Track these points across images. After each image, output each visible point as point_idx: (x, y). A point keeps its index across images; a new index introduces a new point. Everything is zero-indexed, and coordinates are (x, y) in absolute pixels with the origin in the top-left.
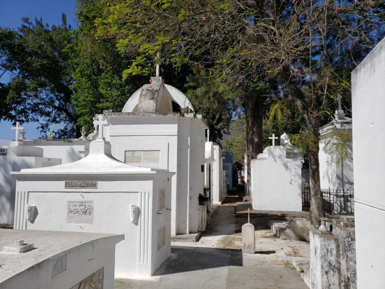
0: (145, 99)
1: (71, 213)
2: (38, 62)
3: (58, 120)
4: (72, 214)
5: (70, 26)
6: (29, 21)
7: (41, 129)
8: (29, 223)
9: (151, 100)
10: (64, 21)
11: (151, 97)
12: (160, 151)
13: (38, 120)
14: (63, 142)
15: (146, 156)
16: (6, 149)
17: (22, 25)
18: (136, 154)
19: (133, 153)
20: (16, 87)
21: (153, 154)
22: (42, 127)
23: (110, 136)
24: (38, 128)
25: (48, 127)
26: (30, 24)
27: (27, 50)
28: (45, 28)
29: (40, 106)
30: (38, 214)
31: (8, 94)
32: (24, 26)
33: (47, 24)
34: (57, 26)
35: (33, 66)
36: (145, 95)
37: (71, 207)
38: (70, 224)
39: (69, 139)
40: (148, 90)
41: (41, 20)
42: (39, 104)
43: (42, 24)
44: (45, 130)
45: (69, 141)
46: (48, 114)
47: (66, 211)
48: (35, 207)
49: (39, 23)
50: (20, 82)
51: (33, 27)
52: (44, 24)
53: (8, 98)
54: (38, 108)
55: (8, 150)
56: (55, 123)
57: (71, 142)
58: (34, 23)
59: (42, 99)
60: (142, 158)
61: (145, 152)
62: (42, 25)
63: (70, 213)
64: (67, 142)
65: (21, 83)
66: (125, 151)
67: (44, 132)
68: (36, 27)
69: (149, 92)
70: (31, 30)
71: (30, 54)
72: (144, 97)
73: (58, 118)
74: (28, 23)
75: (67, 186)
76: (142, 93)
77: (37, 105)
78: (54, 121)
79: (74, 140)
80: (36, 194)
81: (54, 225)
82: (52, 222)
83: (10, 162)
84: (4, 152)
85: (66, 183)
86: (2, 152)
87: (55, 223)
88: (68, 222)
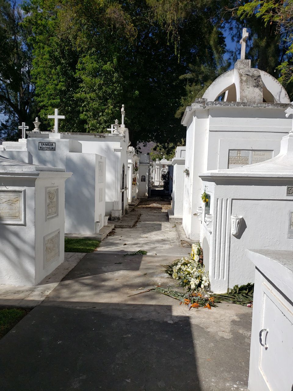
0: (248, 86)
8: (234, 239)
9: (256, 88)
11: (254, 84)
12: (273, 151)
14: (93, 136)
15: (255, 157)
16: (55, 143)
18: (243, 153)
19: (239, 152)
21: (264, 155)
23: (210, 131)
30: (246, 228)
36: (246, 81)
39: (102, 134)
40: (247, 74)
45: (101, 136)
47: (287, 224)
48: (243, 219)
57: (104, 137)
60: (250, 160)
61: (253, 152)
64: (99, 137)
66: (229, 150)
69: (251, 77)
72: (246, 84)
75: (288, 193)
76: (242, 79)
79: (108, 135)
80: (243, 202)
81: (269, 241)
82: (267, 237)
83: (61, 160)
84: (52, 146)
85: (289, 189)
86: (49, 147)
87: (271, 238)
88: (289, 238)
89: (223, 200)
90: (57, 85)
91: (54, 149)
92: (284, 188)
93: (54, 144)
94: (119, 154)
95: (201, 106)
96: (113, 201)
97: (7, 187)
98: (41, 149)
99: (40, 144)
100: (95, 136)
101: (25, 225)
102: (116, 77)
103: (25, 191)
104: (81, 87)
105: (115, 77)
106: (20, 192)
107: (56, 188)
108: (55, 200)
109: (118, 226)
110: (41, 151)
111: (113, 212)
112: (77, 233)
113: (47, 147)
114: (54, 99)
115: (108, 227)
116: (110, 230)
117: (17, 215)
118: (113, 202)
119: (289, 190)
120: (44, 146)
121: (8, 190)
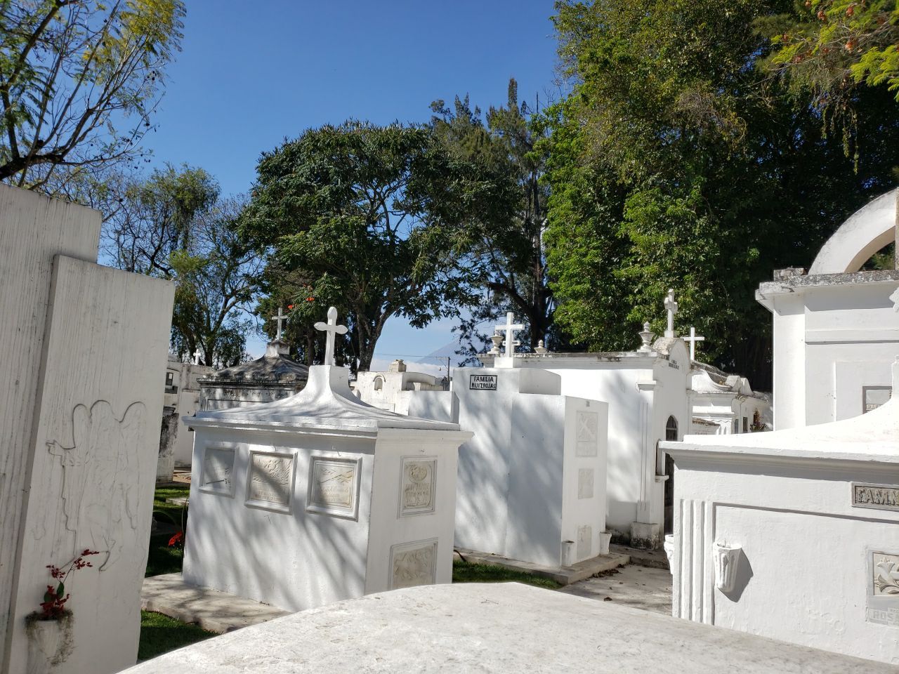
1: (882, 589)
2: (472, 189)
3: (494, 311)
4: (886, 595)
5: (524, 104)
6: (445, 108)
7: (460, 332)
8: (722, 599)
10: (513, 95)
13: (458, 313)
14: (595, 359)
16: (496, 376)
17: (432, 116)
20: (429, 244)
22: (463, 328)
23: (808, 343)
24: (453, 330)
25: (475, 329)
26: (445, 112)
27: (451, 165)
28: (473, 117)
29: (461, 285)
30: (751, 574)
31: (415, 262)
32: (436, 119)
33: (477, 109)
34: (497, 108)
35: (463, 198)
37: (881, 572)
38: (881, 625)
39: (613, 354)
41: (467, 101)
42: (460, 280)
43: (468, 109)
44: (467, 334)
45: (611, 358)
46: (475, 300)
47: (862, 582)
48: (742, 552)
49: (463, 108)
50: (437, 234)
51: (452, 119)
52: (472, 110)
53: (414, 269)
54: (457, 288)
55: (498, 377)
56: (487, 318)
57: (618, 359)
58: (454, 111)
59: (464, 270)
62: (468, 113)
63: (877, 590)
65: (439, 235)
66: (865, 389)
67: (467, 337)
68: (456, 117)
70: (448, 125)
71: (456, 174)
73: (494, 308)
74: (442, 112)
75: (858, 499)
77: (454, 282)
78: (486, 315)
79: (625, 355)
80: (741, 512)
81: (816, 620)
82: (807, 609)
83: (505, 407)
84: (492, 382)
85: (859, 489)
86: (486, 383)
87: (819, 613)
88: (871, 620)
89: (694, 504)
90: (585, 255)
91: (493, 388)
92: (845, 488)
93: (494, 378)
94: (649, 395)
95: (783, 288)
96: (637, 502)
97: (340, 453)
98: (473, 387)
99: (473, 378)
100: (599, 357)
101: (356, 519)
102: (700, 226)
103: (361, 460)
104: (632, 255)
105: (698, 226)
106: (354, 462)
107: (432, 459)
108: (428, 480)
109: (637, 561)
110: (473, 391)
111: (635, 527)
112: (527, 560)
113: (483, 383)
114: (578, 283)
115: (609, 557)
116: (610, 565)
117: (348, 501)
118: (636, 505)
119: (859, 493)
120: (478, 382)
121: (339, 457)
